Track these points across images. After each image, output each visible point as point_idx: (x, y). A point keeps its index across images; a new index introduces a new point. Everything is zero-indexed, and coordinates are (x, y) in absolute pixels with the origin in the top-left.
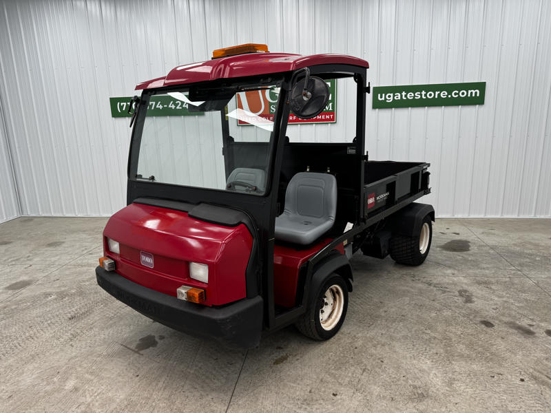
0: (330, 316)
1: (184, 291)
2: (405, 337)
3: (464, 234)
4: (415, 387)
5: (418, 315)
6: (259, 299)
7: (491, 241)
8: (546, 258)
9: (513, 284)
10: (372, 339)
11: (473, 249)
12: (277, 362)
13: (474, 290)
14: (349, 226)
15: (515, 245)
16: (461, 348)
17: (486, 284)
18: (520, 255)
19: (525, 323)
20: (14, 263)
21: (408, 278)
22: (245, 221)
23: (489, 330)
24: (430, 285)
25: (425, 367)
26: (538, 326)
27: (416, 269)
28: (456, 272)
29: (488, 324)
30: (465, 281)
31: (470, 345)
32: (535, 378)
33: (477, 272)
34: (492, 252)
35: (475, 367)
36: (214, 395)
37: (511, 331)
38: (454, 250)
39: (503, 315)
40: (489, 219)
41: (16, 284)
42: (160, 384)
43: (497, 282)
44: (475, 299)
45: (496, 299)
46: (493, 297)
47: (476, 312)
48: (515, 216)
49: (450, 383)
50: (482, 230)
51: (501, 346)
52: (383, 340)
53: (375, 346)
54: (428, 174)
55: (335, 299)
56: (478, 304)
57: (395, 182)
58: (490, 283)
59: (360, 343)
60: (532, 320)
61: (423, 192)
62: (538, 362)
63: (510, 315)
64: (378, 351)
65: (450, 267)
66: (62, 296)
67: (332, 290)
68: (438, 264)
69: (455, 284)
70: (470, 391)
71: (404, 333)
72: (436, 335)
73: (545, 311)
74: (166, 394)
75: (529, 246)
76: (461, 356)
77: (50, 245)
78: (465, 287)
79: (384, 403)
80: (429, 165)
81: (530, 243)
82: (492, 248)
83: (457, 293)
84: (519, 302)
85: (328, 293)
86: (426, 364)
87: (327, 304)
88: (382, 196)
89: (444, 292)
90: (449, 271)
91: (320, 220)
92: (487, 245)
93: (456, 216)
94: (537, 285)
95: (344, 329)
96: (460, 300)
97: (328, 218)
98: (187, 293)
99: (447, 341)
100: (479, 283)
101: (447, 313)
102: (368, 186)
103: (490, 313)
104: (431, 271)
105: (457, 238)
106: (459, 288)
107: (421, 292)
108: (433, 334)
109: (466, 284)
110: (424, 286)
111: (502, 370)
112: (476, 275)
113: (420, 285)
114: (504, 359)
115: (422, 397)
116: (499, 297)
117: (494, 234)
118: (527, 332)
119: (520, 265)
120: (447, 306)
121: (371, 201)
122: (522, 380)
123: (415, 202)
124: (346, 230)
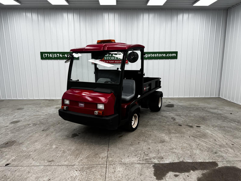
0: (134, 124)
1: (97, 112)
2: (157, 129)
3: (172, 102)
4: (161, 140)
5: (160, 124)
6: (117, 115)
7: (181, 104)
8: (197, 108)
9: (187, 115)
10: (147, 130)
11: (175, 106)
12: (119, 137)
13: (176, 117)
14: (139, 96)
15: (188, 105)
16: (173, 131)
17: (180, 116)
18: (190, 108)
19: (190, 125)
20: (7, 115)
21: (156, 115)
22: (113, 92)
23: (181, 127)
24: (163, 116)
25: (163, 136)
26: (194, 125)
27: (157, 112)
28: (170, 113)
29: (180, 125)
30: (173, 115)
31: (176, 130)
32: (193, 136)
33: (177, 112)
34: (181, 107)
35: (177, 135)
36: (103, 145)
37: (187, 127)
38: (169, 107)
39: (185, 123)
40: (180, 98)
41: (13, 122)
42: (85, 144)
43: (183, 115)
44: (176, 119)
45: (182, 119)
46: (181, 119)
47: (177, 123)
48: (188, 97)
49: (171, 139)
50: (177, 101)
51: (184, 130)
52: (150, 130)
53: (148, 132)
54: (161, 81)
55: (135, 119)
56: (177, 121)
57: (151, 83)
58: (181, 115)
59: (143, 131)
60: (193, 124)
61: (159, 87)
62: (194, 133)
63: (186, 123)
64: (149, 133)
65: (168, 112)
66: (35, 125)
67: (134, 116)
68: (164, 111)
69: (170, 116)
70: (176, 140)
71: (156, 128)
72: (166, 128)
73: (196, 122)
74: (87, 146)
75: (192, 105)
76: (173, 133)
77: (19, 109)
78: (173, 117)
79: (153, 144)
80: (161, 78)
81: (193, 104)
82: (181, 106)
83: (171, 118)
84: (189, 120)
85: (133, 117)
86: (164, 135)
87: (133, 120)
88: (148, 88)
89: (167, 118)
90: (168, 113)
91: (130, 94)
92: (179, 105)
93: (169, 97)
94: (194, 115)
95: (138, 128)
96: (172, 120)
97: (133, 93)
98: (98, 112)
99: (169, 130)
100: (177, 115)
101: (168, 123)
102: (144, 84)
103: (181, 123)
104: (162, 113)
105: (170, 103)
106: (171, 117)
107: (160, 118)
108: (164, 128)
109: (173, 116)
110: (161, 117)
111: (184, 135)
112: (176, 113)
113: (159, 117)
114: (185, 133)
115: (163, 142)
116: (183, 119)
117: (181, 102)
118: (191, 127)
119: (190, 110)
120: (168, 122)
121: (145, 89)
122: (190, 137)
123: (156, 90)
124: (138, 97)
